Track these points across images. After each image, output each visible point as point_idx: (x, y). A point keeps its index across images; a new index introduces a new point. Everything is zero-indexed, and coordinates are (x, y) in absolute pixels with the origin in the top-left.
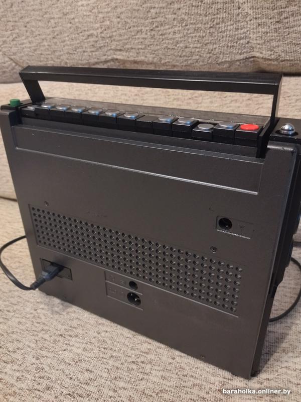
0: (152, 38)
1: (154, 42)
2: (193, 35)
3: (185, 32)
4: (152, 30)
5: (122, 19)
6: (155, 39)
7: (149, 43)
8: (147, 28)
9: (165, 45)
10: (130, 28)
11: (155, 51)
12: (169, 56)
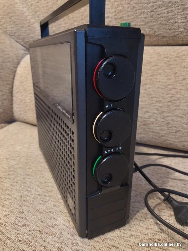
0: (151, 17)
1: (152, 20)
2: (182, 13)
3: (176, 11)
4: (152, 11)
5: (131, 5)
6: (153, 18)
7: (148, 21)
8: (149, 10)
9: (160, 22)
10: (136, 11)
11: (152, 26)
12: (162, 29)
